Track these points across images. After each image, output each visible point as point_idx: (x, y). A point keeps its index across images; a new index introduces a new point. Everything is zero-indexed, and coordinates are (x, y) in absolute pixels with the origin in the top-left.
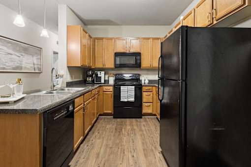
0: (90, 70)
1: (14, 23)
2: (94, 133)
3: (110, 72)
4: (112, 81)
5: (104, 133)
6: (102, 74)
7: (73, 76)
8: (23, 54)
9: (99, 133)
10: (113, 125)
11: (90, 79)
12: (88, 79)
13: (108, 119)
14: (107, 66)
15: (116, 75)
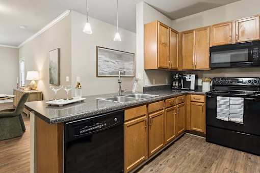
0: (177, 73)
1: (84, 31)
2: (168, 154)
3: (204, 75)
4: (206, 87)
5: (181, 161)
6: (191, 78)
7: (154, 80)
8: (118, 60)
9: (174, 157)
10: (200, 152)
11: (177, 85)
12: (174, 84)
13: (197, 139)
14: (198, 67)
15: (214, 79)
